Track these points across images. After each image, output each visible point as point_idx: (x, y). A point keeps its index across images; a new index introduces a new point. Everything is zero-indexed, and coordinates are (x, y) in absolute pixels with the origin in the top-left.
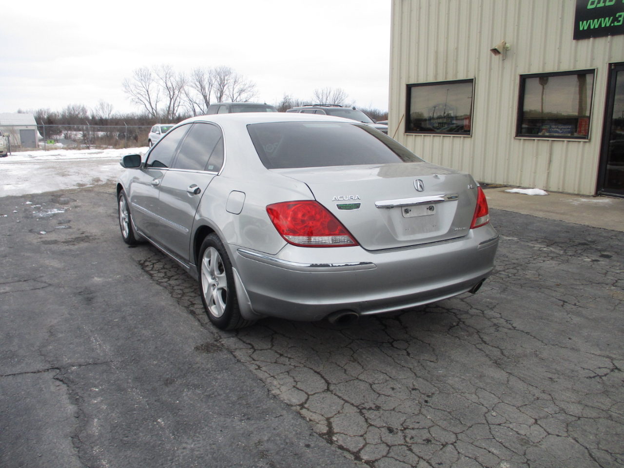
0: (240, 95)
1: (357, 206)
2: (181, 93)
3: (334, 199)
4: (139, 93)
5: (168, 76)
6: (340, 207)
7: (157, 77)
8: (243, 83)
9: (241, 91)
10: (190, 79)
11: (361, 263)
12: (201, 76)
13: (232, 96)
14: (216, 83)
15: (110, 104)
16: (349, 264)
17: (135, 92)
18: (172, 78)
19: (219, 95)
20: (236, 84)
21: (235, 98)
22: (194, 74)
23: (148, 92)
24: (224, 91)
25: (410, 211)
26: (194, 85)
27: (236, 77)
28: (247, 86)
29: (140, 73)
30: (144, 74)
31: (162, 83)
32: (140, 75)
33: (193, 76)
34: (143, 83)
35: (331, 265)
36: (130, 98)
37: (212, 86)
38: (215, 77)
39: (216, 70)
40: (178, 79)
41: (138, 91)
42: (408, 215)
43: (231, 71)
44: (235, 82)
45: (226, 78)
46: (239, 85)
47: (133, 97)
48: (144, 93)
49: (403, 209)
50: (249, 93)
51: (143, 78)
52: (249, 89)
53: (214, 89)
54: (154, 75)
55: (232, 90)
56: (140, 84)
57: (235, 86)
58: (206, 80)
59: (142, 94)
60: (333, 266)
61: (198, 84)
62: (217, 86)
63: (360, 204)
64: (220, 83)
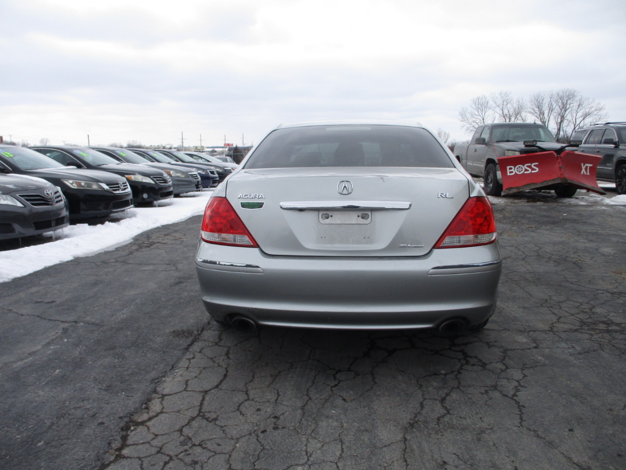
0: (584, 119)
1: (260, 205)
2: (518, 119)
3: (239, 196)
4: (474, 122)
5: (505, 103)
6: (244, 205)
7: (494, 105)
8: (589, 106)
9: (585, 116)
10: (528, 105)
11: (248, 266)
12: (541, 101)
13: (574, 120)
14: (557, 108)
15: (447, 133)
16: (235, 264)
17: (471, 121)
18: (509, 105)
19: (559, 120)
20: (580, 108)
21: (577, 123)
22: (533, 99)
23: (483, 119)
24: (565, 116)
25: (331, 216)
26: (532, 111)
27: (581, 100)
28: (593, 109)
29: (477, 102)
30: (482, 102)
31: (498, 110)
32: (477, 103)
33: (532, 101)
34: (480, 111)
35: (218, 263)
36: (466, 127)
37: (552, 111)
38: (557, 102)
39: (558, 94)
40: (515, 106)
41: (474, 119)
42: (327, 221)
43: (576, 94)
44: (579, 106)
45: (569, 102)
46: (583, 109)
47: (469, 126)
48: (479, 121)
49: (321, 213)
50: (596, 116)
51: (480, 106)
52: (595, 113)
53: (555, 114)
54: (491, 103)
55: (575, 115)
56: (476, 113)
57: (578, 110)
58: (547, 105)
59: (477, 122)
60: (219, 264)
61: (537, 110)
62: (558, 110)
63: (263, 203)
64: (561, 107)
